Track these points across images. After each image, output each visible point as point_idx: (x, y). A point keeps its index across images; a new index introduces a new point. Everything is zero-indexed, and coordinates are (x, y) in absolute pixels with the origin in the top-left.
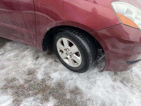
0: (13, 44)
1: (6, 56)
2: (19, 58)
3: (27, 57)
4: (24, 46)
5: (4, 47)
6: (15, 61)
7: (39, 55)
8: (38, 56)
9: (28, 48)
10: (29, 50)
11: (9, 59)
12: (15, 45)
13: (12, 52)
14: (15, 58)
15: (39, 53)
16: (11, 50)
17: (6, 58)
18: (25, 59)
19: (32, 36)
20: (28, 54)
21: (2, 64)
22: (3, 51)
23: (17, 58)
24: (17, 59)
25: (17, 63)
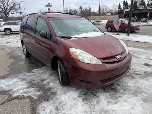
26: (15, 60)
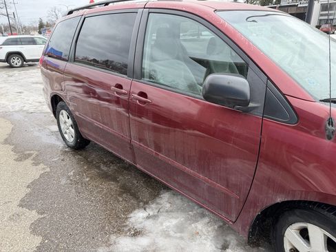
0: (175, 198)
1: (162, 224)
2: (185, 235)
3: (203, 237)
4: (196, 207)
5: (158, 200)
6: (178, 241)
7: (228, 239)
8: (226, 241)
9: (203, 216)
10: (206, 220)
11: (167, 233)
12: (178, 201)
13: (173, 217)
14: (178, 235)
15: (228, 234)
16: (171, 211)
17: (161, 228)
18: (198, 242)
19: (233, 202)
20: (204, 230)
21: (154, 240)
22: (156, 209)
23: (182, 235)
24: (182, 238)
25: (182, 248)
26: (42, 166)
